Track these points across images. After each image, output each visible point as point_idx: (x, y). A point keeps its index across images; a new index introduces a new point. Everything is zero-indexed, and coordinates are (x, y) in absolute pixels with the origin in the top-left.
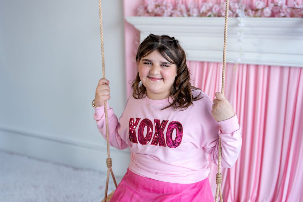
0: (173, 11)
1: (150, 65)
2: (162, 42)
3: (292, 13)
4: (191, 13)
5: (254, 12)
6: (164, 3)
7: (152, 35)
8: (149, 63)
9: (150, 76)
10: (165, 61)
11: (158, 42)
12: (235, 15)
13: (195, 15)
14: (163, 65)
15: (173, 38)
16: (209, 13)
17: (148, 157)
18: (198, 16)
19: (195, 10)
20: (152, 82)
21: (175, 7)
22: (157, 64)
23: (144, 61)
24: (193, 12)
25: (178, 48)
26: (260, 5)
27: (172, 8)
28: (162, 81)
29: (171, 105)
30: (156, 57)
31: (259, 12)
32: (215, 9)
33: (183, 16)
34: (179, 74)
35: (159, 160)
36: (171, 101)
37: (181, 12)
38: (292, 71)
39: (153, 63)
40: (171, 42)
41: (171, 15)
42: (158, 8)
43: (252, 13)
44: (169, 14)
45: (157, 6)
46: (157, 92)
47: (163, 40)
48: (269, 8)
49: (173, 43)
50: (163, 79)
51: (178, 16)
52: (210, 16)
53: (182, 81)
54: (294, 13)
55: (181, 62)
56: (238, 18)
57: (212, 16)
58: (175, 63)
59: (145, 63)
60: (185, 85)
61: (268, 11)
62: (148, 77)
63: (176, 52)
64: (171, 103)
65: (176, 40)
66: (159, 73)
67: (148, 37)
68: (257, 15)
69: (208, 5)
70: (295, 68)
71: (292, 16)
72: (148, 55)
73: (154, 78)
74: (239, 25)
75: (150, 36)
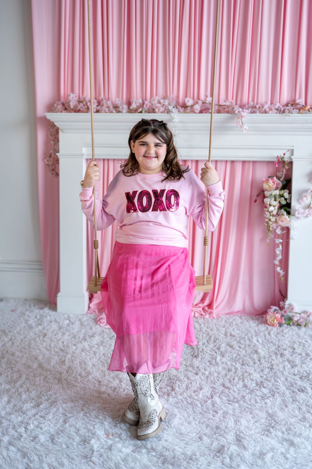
0: (98, 108)
1: (145, 146)
2: (154, 126)
3: (219, 110)
4: (120, 109)
5: (183, 108)
6: (87, 99)
7: (145, 120)
8: (144, 144)
9: (146, 156)
10: (159, 142)
11: (151, 126)
12: (166, 111)
13: (125, 111)
14: (157, 145)
15: (162, 121)
16: (140, 110)
17: (150, 224)
18: (126, 112)
19: (125, 107)
20: (148, 160)
21: (99, 103)
22: (152, 145)
23: (140, 143)
24: (122, 108)
25: (167, 130)
26: (190, 102)
27: (97, 104)
28: (156, 158)
29: (166, 178)
30: (150, 139)
31: (189, 109)
32: (146, 105)
33: (112, 112)
34: (168, 152)
35: (160, 225)
36: (165, 175)
37: (108, 107)
38: (219, 164)
39: (148, 144)
40: (161, 125)
41: (98, 111)
42: (81, 104)
43: (182, 110)
44: (95, 110)
45: (80, 102)
46: (153, 168)
47: (155, 124)
48: (198, 105)
49: (163, 125)
50: (157, 157)
51: (106, 112)
52: (141, 112)
53: (171, 158)
54: (221, 110)
55: (170, 142)
56: (172, 114)
57: (143, 112)
58: (166, 143)
59: (141, 145)
60: (175, 162)
61: (197, 107)
62: (144, 156)
63: (166, 134)
64: (166, 176)
65: (165, 123)
66: (154, 152)
67: (140, 122)
68: (187, 111)
69: (138, 102)
70: (221, 161)
71: (219, 112)
72: (143, 137)
73: (150, 157)
74: (174, 120)
75: (142, 121)
